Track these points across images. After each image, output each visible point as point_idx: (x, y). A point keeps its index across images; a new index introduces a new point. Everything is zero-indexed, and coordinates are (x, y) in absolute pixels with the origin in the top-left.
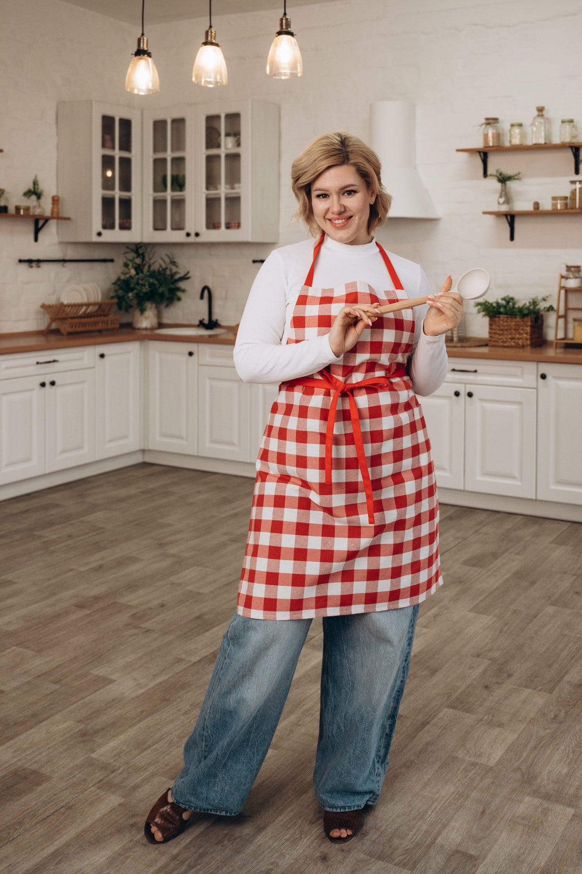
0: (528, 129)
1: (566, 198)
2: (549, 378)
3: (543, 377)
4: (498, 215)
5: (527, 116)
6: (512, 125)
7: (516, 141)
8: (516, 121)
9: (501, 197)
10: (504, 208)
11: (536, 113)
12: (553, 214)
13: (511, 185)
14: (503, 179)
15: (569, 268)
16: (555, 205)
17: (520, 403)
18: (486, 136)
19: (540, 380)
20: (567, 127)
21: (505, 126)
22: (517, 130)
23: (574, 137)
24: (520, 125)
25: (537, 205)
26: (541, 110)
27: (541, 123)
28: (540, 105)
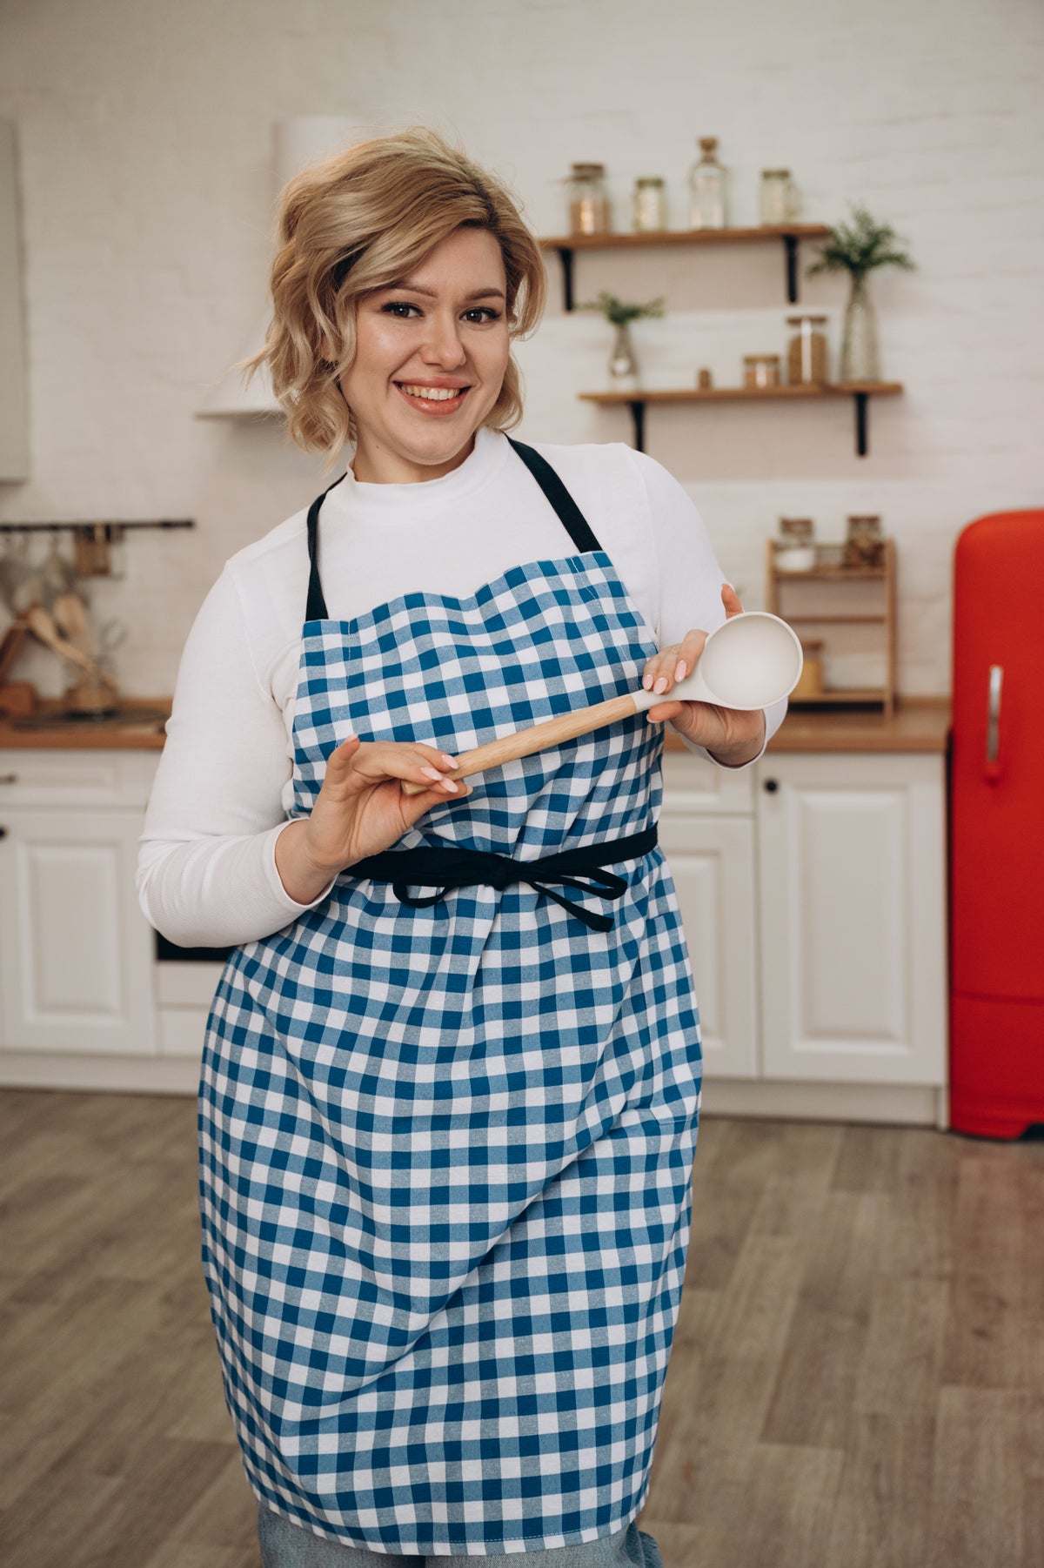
0: (677, 191)
1: (773, 360)
2: (785, 789)
3: (771, 787)
4: (605, 402)
5: (679, 159)
6: (641, 184)
7: (650, 221)
8: (650, 172)
9: (616, 356)
10: (626, 386)
11: (696, 153)
12: (748, 397)
13: (640, 330)
14: (621, 316)
15: (787, 526)
16: (750, 377)
17: (714, 854)
18: (575, 212)
19: (764, 796)
20: (778, 187)
21: (619, 185)
22: (650, 196)
23: (790, 212)
24: (658, 183)
25: (705, 377)
26: (708, 146)
27: (708, 178)
28: (708, 133)
